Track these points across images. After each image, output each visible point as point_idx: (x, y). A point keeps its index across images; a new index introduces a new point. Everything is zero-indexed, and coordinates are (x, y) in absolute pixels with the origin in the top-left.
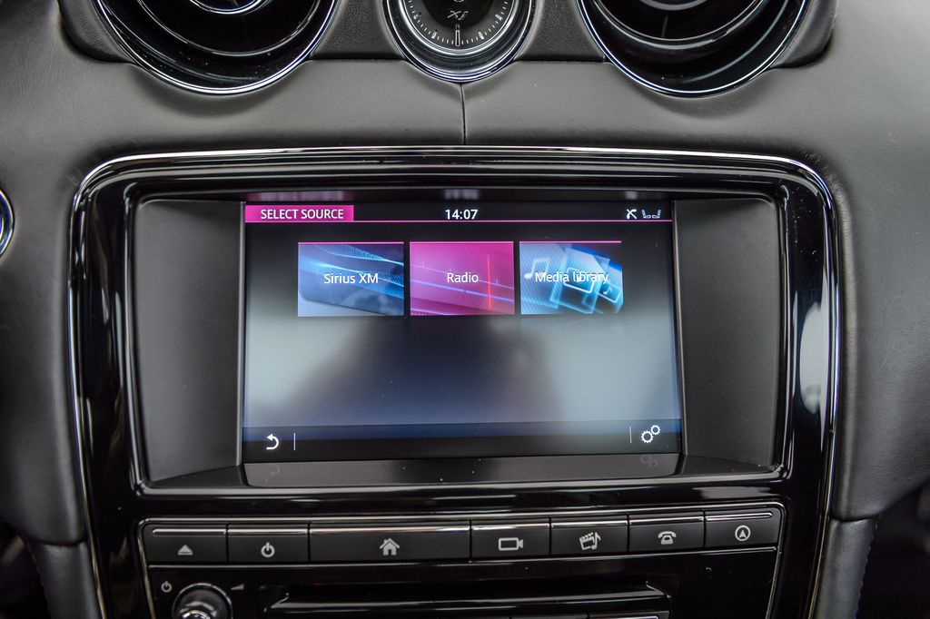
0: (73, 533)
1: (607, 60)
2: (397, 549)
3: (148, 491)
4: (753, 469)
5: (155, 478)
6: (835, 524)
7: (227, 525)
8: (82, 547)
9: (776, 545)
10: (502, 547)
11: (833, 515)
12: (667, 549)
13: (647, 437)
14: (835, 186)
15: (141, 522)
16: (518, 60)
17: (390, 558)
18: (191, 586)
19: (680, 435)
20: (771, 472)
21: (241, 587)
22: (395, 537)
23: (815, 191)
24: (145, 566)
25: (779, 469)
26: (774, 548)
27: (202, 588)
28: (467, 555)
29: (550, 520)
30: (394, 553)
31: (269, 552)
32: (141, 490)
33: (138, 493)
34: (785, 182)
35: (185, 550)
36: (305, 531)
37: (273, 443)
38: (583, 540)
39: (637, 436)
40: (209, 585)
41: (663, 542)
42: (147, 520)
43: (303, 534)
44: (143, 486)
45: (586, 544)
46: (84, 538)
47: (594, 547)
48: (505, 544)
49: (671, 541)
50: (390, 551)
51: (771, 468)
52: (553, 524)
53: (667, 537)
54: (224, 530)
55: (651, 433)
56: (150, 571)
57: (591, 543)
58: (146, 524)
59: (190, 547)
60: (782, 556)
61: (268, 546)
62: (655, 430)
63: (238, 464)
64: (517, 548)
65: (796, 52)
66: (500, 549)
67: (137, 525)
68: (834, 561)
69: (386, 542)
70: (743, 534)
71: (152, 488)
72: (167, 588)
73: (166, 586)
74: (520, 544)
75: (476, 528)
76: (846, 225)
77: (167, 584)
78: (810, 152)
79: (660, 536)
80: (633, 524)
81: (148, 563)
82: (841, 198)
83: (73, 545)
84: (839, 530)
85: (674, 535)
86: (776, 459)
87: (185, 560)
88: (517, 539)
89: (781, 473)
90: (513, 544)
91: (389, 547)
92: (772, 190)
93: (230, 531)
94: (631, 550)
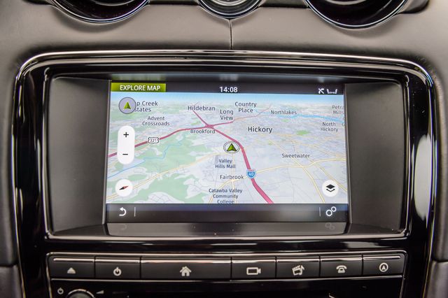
0: (10, 259)
1: (309, 7)
2: (190, 273)
3: (51, 237)
4: (389, 231)
5: (56, 230)
6: (434, 263)
7: (95, 257)
8: (15, 268)
9: (402, 274)
10: (249, 272)
11: (434, 258)
12: (342, 275)
13: (329, 213)
14: (434, 76)
15: (48, 254)
16: (260, 6)
17: (186, 278)
18: (75, 291)
19: (347, 212)
20: (399, 233)
21: (102, 292)
22: (189, 266)
23: (424, 79)
24: (49, 279)
25: (404, 231)
26: (401, 276)
27: (81, 292)
28: (229, 277)
29: (276, 258)
30: (188, 275)
31: (118, 273)
32: (48, 236)
33: (46, 238)
34: (407, 73)
35: (71, 271)
36: (139, 261)
37: (123, 212)
38: (294, 270)
39: (323, 212)
40: (85, 291)
41: (339, 272)
42: (52, 253)
43: (137, 263)
44: (49, 234)
45: (296, 272)
46: (16, 262)
47: (301, 274)
48: (250, 271)
49: (344, 271)
50: (186, 274)
51: (400, 231)
52: (278, 260)
53: (341, 269)
54: (93, 260)
55: (331, 211)
56: (52, 282)
57: (299, 271)
58: (50, 255)
59: (74, 269)
60: (405, 281)
61: (117, 269)
62: (334, 209)
63: (103, 223)
64: (257, 274)
65: (411, 5)
66: (248, 274)
67: (45, 256)
68: (434, 284)
69: (183, 268)
70: (384, 268)
71: (54, 235)
72: (61, 292)
73: (61, 291)
74: (259, 271)
75: (234, 262)
76: (441, 97)
77: (61, 289)
78: (421, 57)
79: (337, 268)
80: (323, 261)
81: (51, 277)
82: (438, 83)
83: (10, 266)
84: (437, 266)
85: (346, 268)
86: (402, 226)
87: (71, 276)
88: (257, 268)
89: (405, 233)
90: (255, 271)
91: (186, 271)
92: (399, 78)
93: (97, 260)
94: (321, 275)
